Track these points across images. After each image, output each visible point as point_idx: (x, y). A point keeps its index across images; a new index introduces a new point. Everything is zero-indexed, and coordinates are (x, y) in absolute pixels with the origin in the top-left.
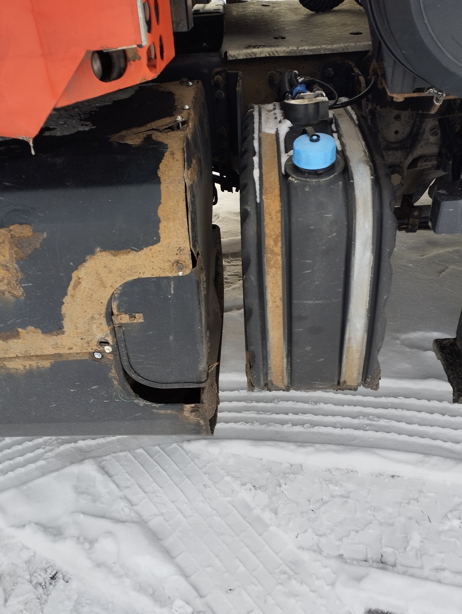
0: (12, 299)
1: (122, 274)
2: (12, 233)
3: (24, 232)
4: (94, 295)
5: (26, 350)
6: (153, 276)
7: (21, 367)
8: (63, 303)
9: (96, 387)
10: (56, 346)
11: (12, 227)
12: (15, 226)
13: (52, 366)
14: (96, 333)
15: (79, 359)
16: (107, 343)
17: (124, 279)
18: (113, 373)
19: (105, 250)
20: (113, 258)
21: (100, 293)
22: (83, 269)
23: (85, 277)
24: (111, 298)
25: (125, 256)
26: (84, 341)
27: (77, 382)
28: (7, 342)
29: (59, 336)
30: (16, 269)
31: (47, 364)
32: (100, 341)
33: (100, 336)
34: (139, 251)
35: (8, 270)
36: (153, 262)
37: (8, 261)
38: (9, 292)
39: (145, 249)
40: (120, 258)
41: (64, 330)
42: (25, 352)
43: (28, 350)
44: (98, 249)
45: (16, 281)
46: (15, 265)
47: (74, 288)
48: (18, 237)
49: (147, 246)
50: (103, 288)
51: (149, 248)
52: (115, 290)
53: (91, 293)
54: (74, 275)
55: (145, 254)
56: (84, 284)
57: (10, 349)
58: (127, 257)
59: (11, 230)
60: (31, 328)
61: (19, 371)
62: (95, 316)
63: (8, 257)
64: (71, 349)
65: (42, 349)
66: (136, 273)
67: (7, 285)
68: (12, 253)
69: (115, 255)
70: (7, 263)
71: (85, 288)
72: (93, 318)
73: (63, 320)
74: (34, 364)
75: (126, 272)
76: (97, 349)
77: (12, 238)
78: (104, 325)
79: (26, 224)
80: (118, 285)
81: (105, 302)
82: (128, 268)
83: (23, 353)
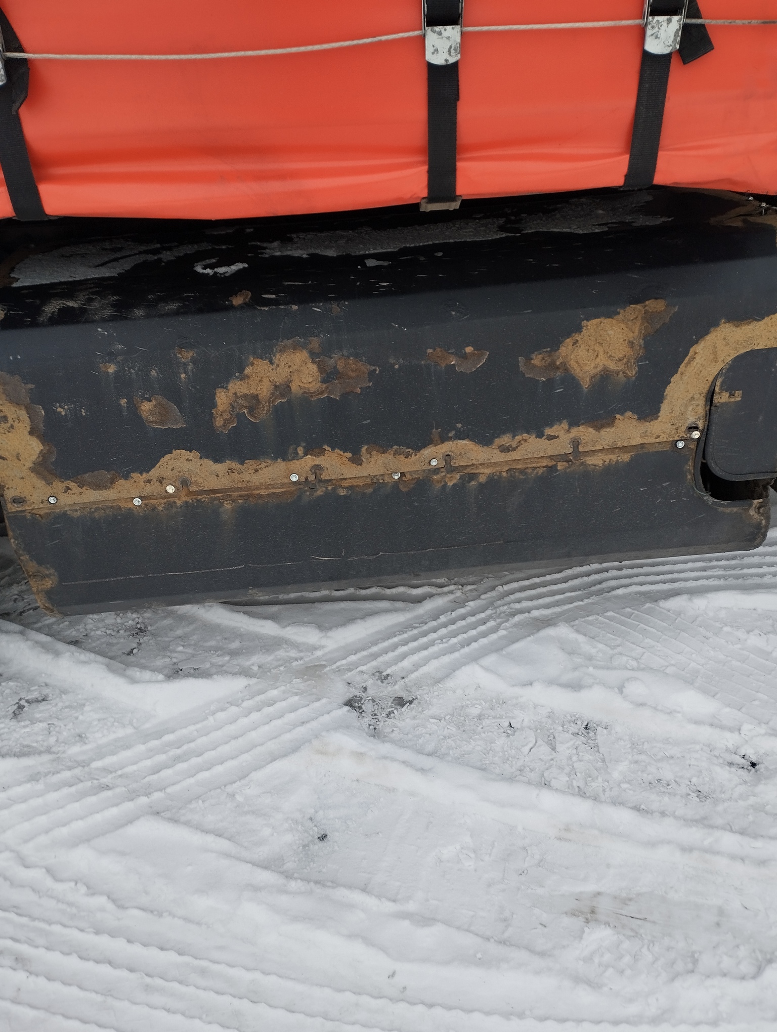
0: (624, 379)
1: (737, 346)
2: (647, 308)
3: (658, 307)
4: (703, 371)
5: (614, 440)
6: (766, 348)
7: (600, 463)
8: (670, 382)
9: (667, 483)
10: (645, 434)
11: (647, 303)
12: (650, 301)
13: (632, 458)
14: (689, 416)
15: (660, 450)
16: (696, 428)
17: (738, 352)
18: (689, 466)
19: (729, 322)
20: (735, 329)
21: (709, 369)
22: (703, 342)
23: (701, 352)
24: (718, 374)
25: (747, 327)
26: (674, 427)
27: (650, 479)
28: (599, 432)
29: (652, 423)
30: (640, 346)
31: (626, 457)
32: (690, 426)
33: (691, 420)
34: (760, 320)
35: (632, 347)
36: (770, 332)
37: (636, 337)
38: (624, 373)
39: (766, 318)
40: (741, 329)
41: (659, 414)
42: (613, 443)
43: (616, 441)
44: (723, 321)
45: (635, 359)
46: (641, 341)
47: (686, 366)
48: (652, 312)
49: (768, 315)
50: (714, 363)
51: (770, 317)
52: (725, 365)
53: (701, 369)
54: (692, 351)
55: (766, 323)
56: (698, 359)
57: (599, 440)
58: (749, 327)
59: (646, 306)
60: (629, 414)
61: (597, 468)
62: (695, 396)
63: (636, 334)
64: (658, 437)
65: (630, 439)
66: (751, 344)
67: (625, 365)
68: (641, 329)
69: (737, 327)
70: (635, 340)
71: (697, 363)
72: (693, 398)
73: (662, 403)
74: (614, 458)
75: (742, 343)
76: (683, 436)
77: (645, 313)
78: (700, 407)
79: (661, 298)
80: (729, 359)
81: (711, 379)
82: (745, 339)
83: (610, 444)
